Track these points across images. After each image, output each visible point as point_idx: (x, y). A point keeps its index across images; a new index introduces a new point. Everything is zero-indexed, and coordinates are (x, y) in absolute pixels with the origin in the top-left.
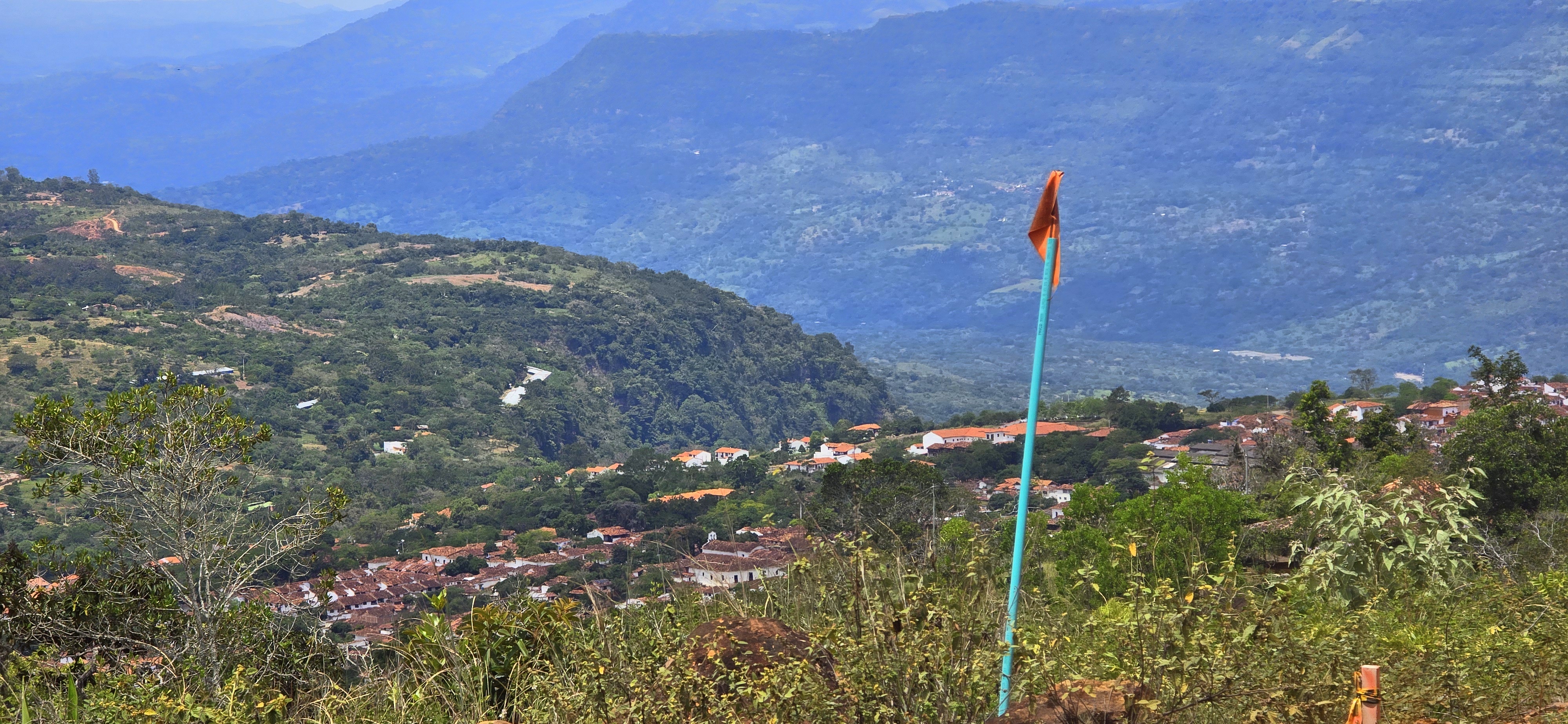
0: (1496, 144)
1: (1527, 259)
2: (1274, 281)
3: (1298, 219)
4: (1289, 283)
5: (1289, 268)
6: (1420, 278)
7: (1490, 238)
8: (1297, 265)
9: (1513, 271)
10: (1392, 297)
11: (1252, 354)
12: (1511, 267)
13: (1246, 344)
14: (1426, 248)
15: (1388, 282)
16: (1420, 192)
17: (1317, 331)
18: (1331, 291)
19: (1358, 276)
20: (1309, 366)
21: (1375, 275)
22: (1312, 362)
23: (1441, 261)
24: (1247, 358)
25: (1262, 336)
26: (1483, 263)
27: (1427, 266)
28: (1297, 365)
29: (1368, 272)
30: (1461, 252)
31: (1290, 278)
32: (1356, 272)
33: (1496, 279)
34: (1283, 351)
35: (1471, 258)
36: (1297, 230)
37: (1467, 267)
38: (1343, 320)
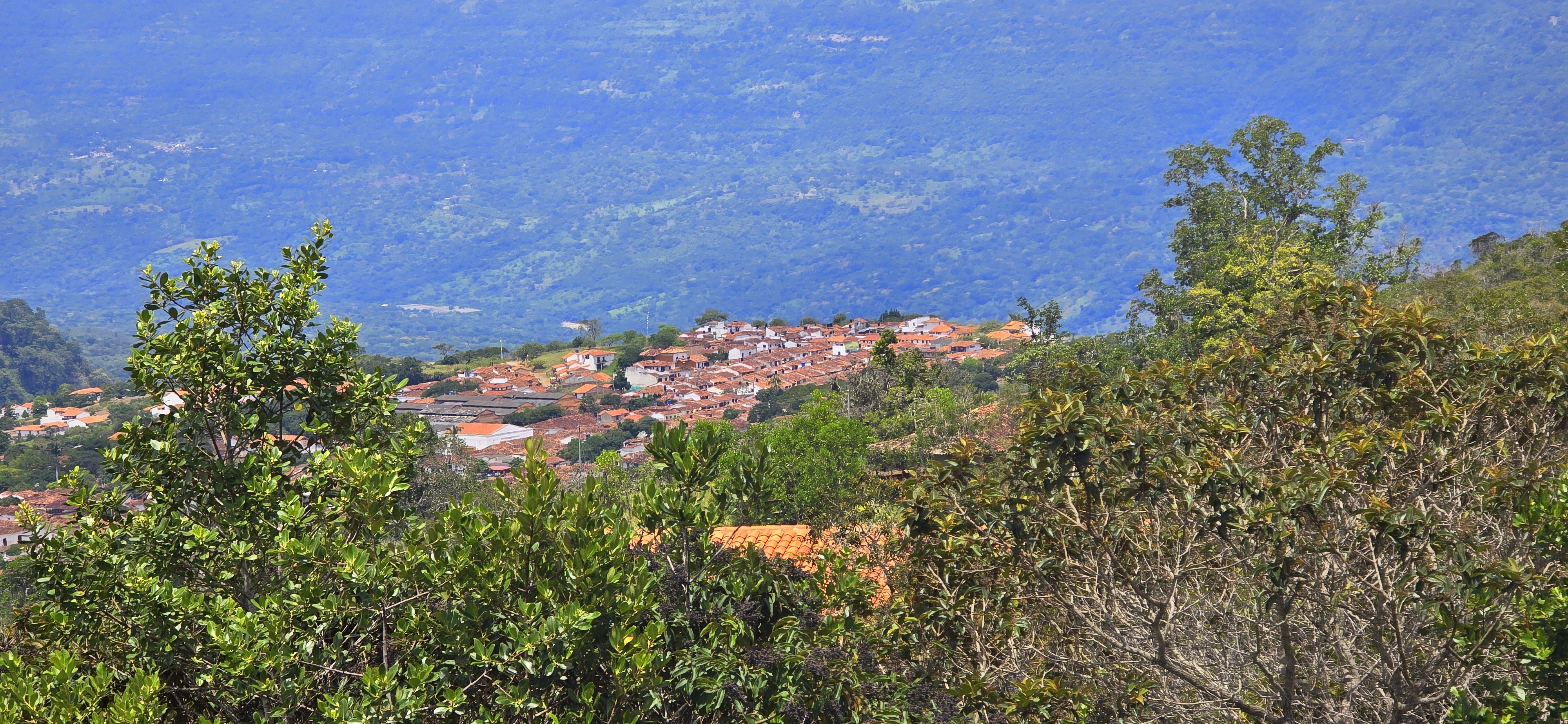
0: (649, 94)
1: (684, 207)
2: (439, 235)
3: (460, 173)
4: (452, 237)
5: (454, 221)
6: (581, 228)
7: (647, 188)
8: (461, 218)
9: (671, 218)
10: (556, 247)
11: (421, 307)
12: (669, 215)
13: (415, 298)
14: (586, 198)
15: (551, 232)
16: (578, 143)
17: (483, 283)
18: (496, 243)
19: (521, 227)
20: (477, 317)
21: (537, 225)
22: (481, 315)
23: (602, 211)
24: (416, 311)
25: (429, 290)
26: (642, 212)
27: (587, 216)
28: (465, 317)
29: (530, 224)
30: (619, 201)
31: (455, 230)
32: (520, 224)
33: (655, 227)
34: (451, 303)
35: (631, 207)
36: (459, 183)
37: (627, 216)
38: (508, 272)
